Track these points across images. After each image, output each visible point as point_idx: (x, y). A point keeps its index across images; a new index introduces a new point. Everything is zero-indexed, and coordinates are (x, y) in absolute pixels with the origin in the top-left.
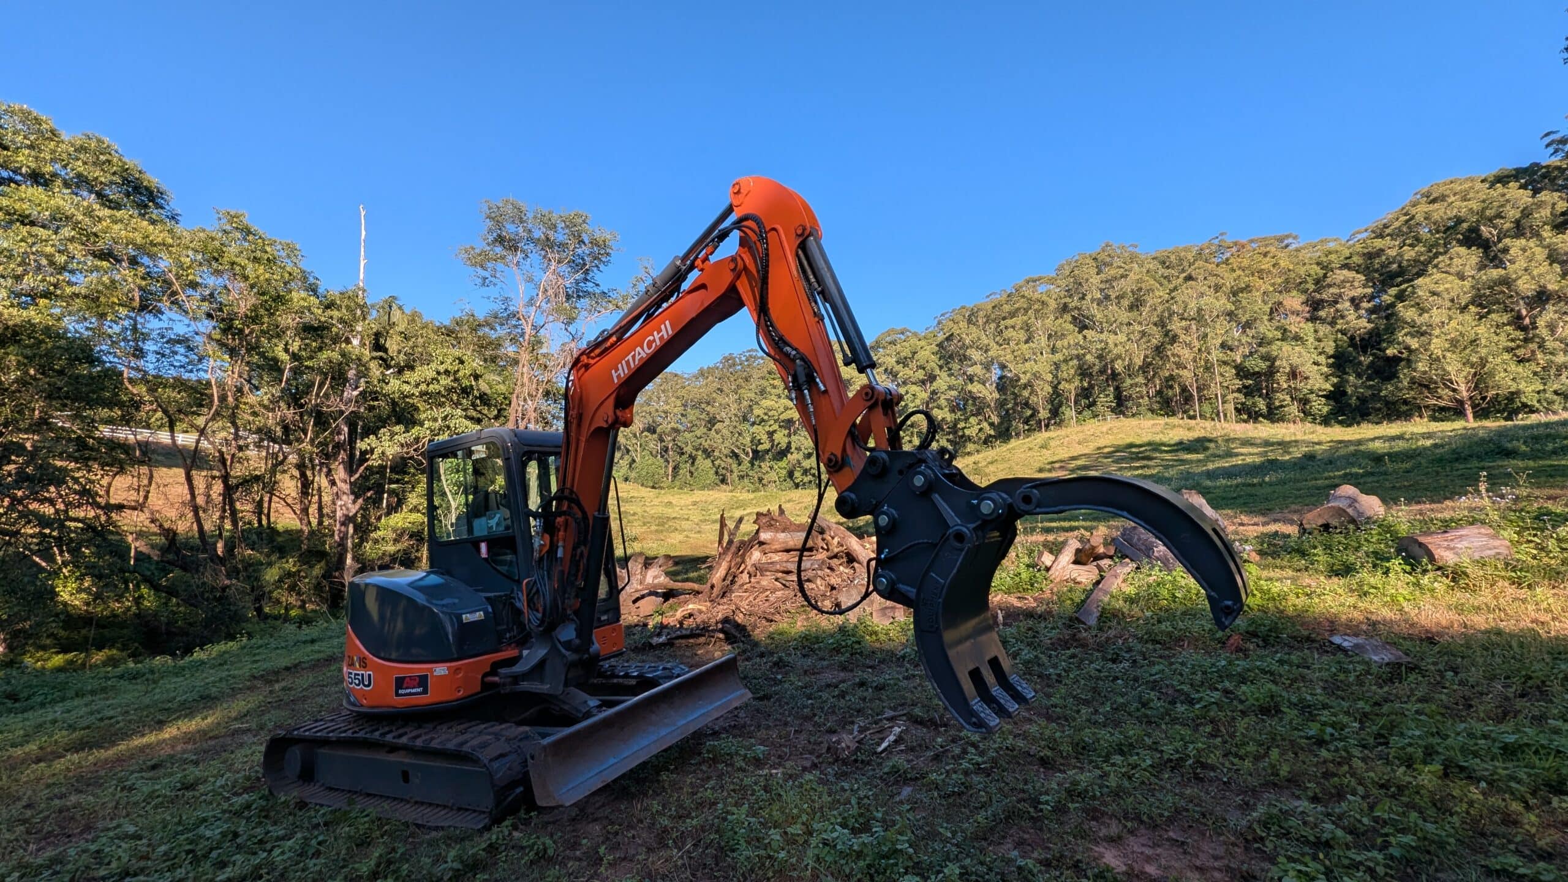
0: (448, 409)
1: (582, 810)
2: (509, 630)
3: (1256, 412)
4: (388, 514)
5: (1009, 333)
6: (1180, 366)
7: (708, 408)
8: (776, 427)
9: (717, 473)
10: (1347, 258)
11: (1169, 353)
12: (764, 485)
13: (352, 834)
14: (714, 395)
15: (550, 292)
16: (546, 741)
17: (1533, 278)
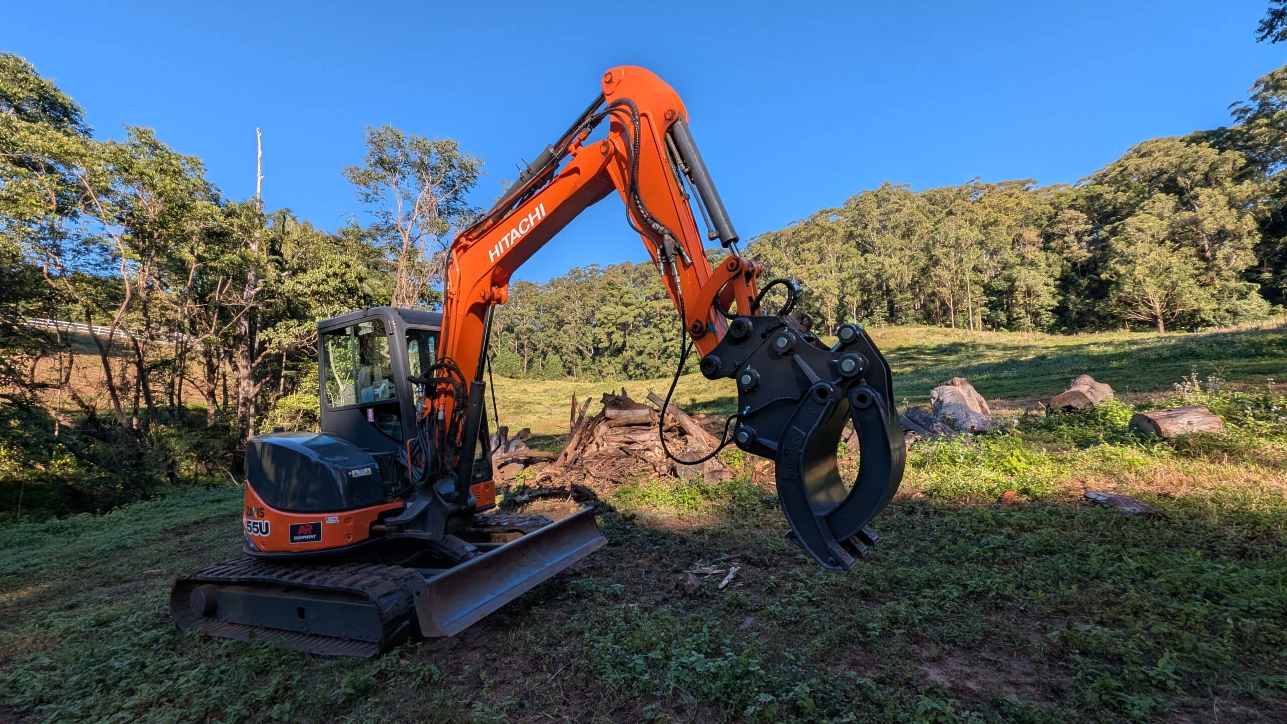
0: (336, 306)
1: (462, 640)
2: (394, 485)
3: (998, 323)
4: (285, 395)
5: (806, 255)
6: (940, 284)
7: (558, 312)
8: (613, 329)
9: (564, 366)
10: (1074, 200)
11: (932, 274)
12: (603, 377)
13: (253, 663)
14: (563, 301)
15: (425, 208)
16: (430, 580)
17: (1216, 219)
